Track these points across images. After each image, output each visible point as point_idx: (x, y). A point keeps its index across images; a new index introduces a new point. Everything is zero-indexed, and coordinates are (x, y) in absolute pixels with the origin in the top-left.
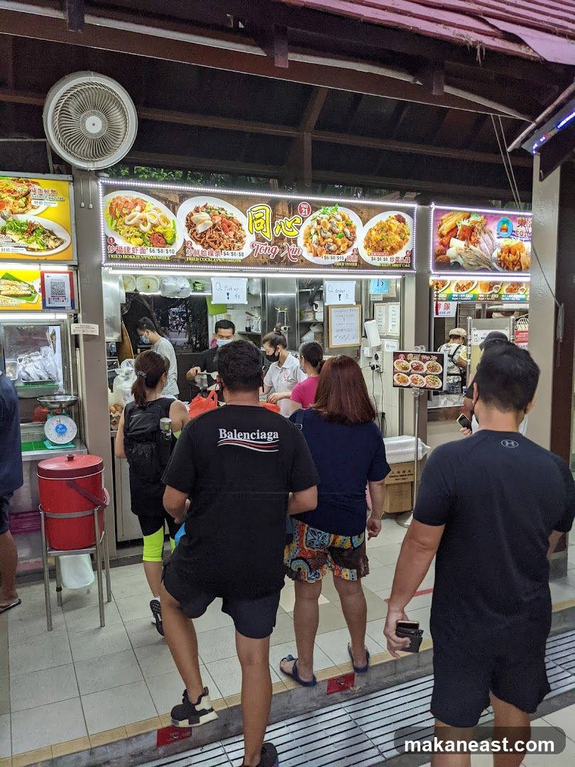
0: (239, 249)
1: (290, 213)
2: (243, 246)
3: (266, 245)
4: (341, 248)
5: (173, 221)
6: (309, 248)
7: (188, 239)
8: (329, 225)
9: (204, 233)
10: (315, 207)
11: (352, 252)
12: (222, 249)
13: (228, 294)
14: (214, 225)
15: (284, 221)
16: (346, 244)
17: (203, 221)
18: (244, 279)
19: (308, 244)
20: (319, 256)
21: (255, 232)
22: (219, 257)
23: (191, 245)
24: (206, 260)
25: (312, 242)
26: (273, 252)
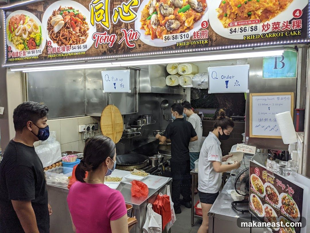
0: (84, 41)
2: (86, 38)
3: (105, 34)
5: (40, 26)
6: (147, 30)
7: (49, 39)
9: (59, 33)
11: (200, 27)
12: (71, 44)
13: (115, 84)
14: (65, 24)
15: (122, 7)
16: (193, 17)
17: (59, 22)
18: (126, 71)
19: (146, 26)
20: (158, 37)
21: (96, 24)
22: (69, 52)
23: (51, 44)
24: (60, 55)
25: (150, 23)
26: (112, 40)
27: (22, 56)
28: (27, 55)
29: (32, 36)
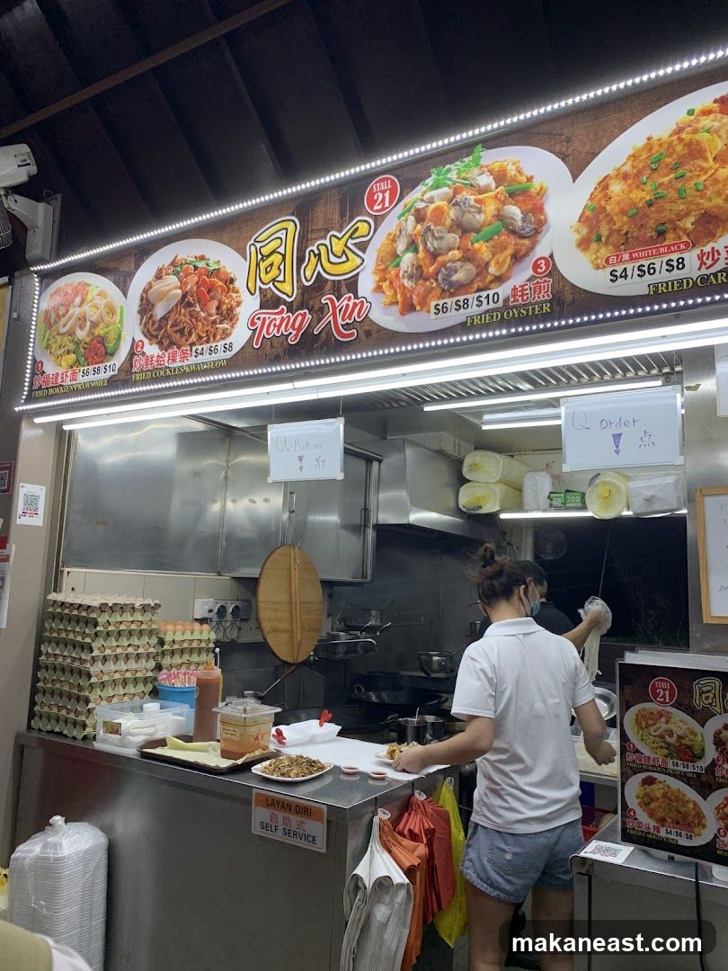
0: (226, 334)
1: (342, 215)
2: (232, 327)
3: (281, 312)
4: (492, 270)
5: (122, 307)
6: (389, 293)
7: (139, 336)
8: (453, 213)
9: (165, 318)
10: (409, 176)
11: (530, 272)
12: (192, 345)
13: (301, 458)
14: (184, 296)
15: (327, 242)
16: (509, 251)
17: (168, 292)
19: (388, 282)
20: (418, 308)
21: (260, 288)
22: (186, 363)
23: (142, 347)
24: (162, 373)
25: (397, 276)
26: (296, 326)
27: (68, 382)
28: (81, 379)
29: (99, 331)
